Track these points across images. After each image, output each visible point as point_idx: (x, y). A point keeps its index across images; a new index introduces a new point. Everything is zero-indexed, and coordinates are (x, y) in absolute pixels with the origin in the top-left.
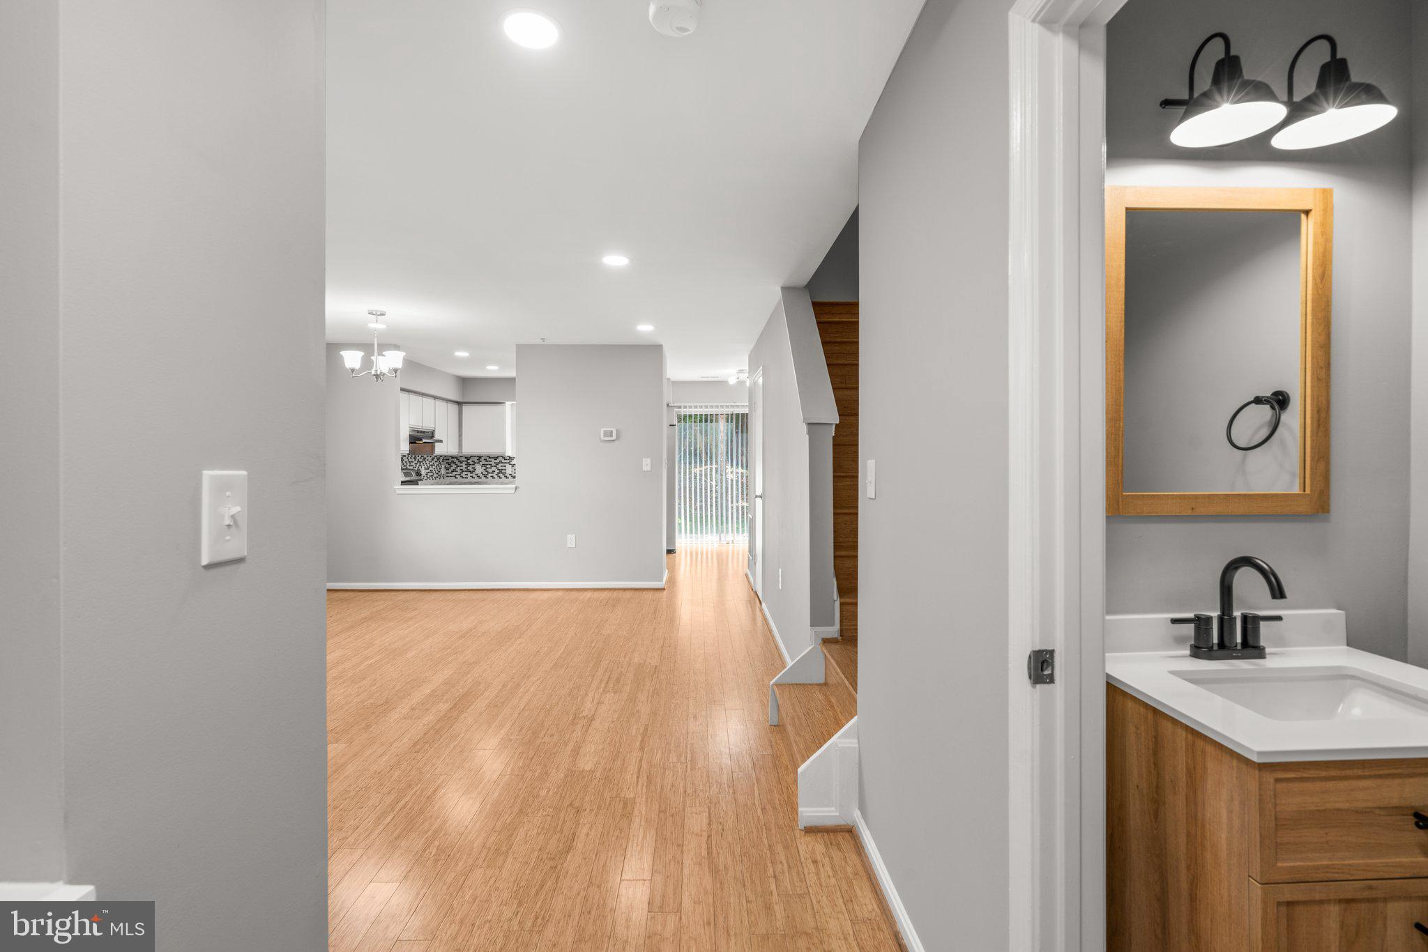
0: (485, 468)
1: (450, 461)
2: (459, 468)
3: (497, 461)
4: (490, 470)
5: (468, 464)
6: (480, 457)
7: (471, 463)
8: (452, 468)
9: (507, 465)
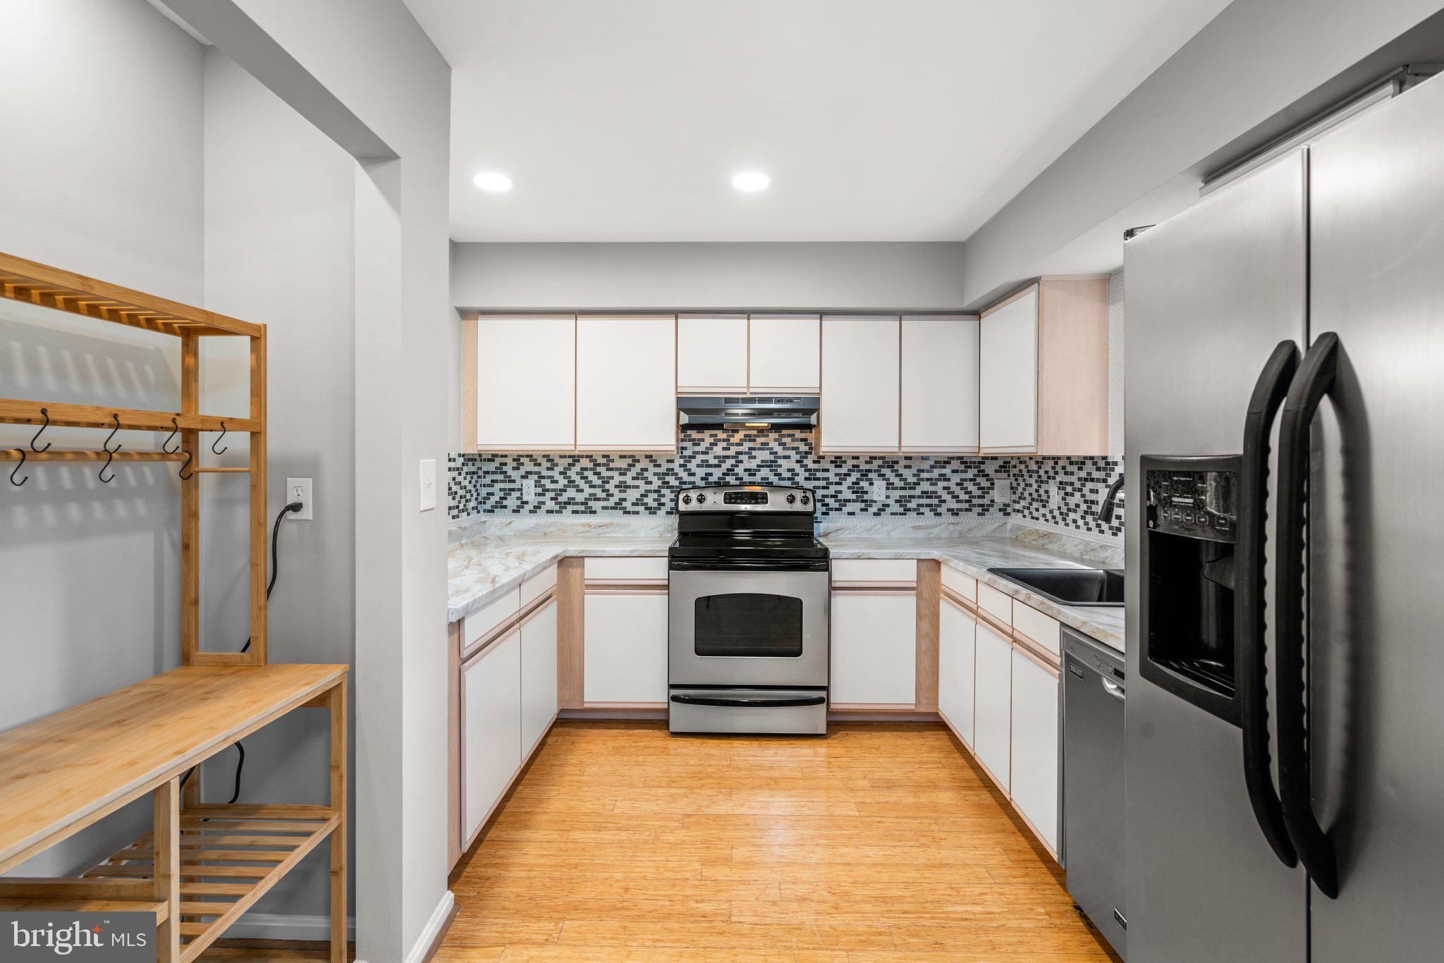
0: (1062, 493)
1: (1016, 471)
2: (1029, 490)
3: (1083, 474)
4: (1072, 501)
5: (1040, 481)
6: (1056, 459)
7: (1044, 478)
8: (1020, 489)
9: (1101, 486)
